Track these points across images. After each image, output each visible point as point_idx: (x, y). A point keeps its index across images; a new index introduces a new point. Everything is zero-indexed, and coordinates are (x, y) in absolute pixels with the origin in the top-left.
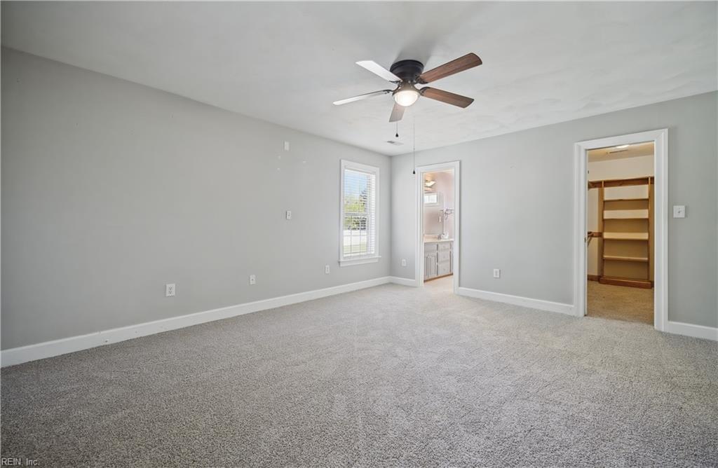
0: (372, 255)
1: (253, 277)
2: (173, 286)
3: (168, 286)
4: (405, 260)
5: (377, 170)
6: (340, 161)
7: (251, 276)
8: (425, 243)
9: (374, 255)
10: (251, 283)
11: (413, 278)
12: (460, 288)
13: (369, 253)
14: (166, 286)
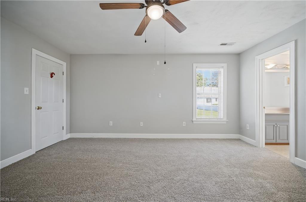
0: (221, 118)
1: (142, 123)
2: (112, 122)
3: (110, 122)
4: (248, 125)
5: (225, 65)
6: (193, 64)
7: (141, 123)
8: (265, 114)
9: (223, 119)
10: (141, 126)
11: (254, 138)
12: (296, 158)
13: (218, 117)
14: (109, 122)
